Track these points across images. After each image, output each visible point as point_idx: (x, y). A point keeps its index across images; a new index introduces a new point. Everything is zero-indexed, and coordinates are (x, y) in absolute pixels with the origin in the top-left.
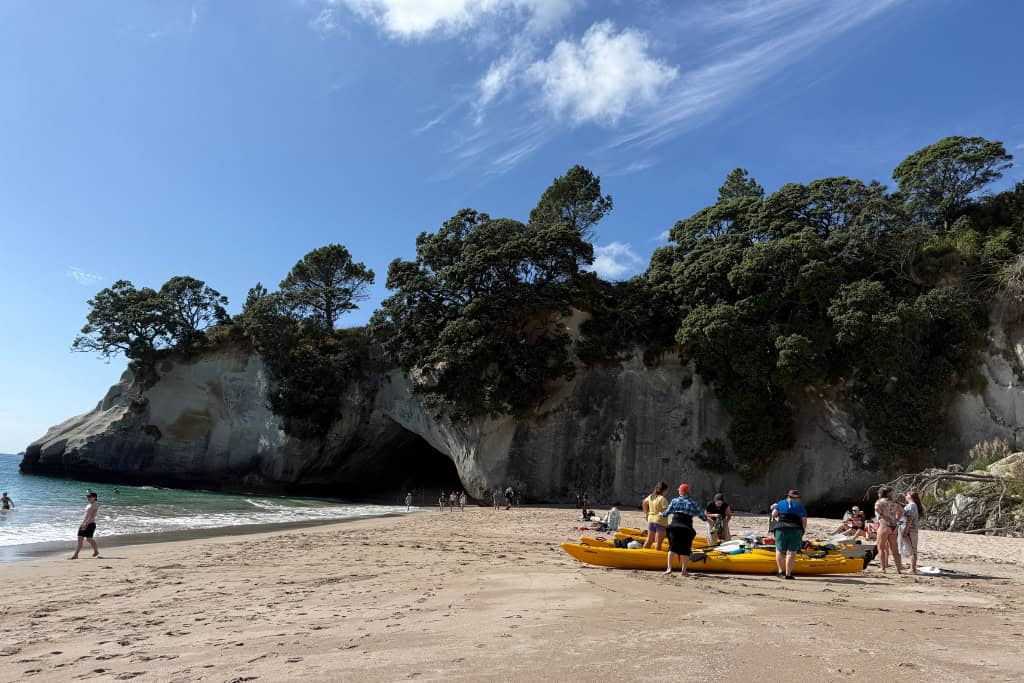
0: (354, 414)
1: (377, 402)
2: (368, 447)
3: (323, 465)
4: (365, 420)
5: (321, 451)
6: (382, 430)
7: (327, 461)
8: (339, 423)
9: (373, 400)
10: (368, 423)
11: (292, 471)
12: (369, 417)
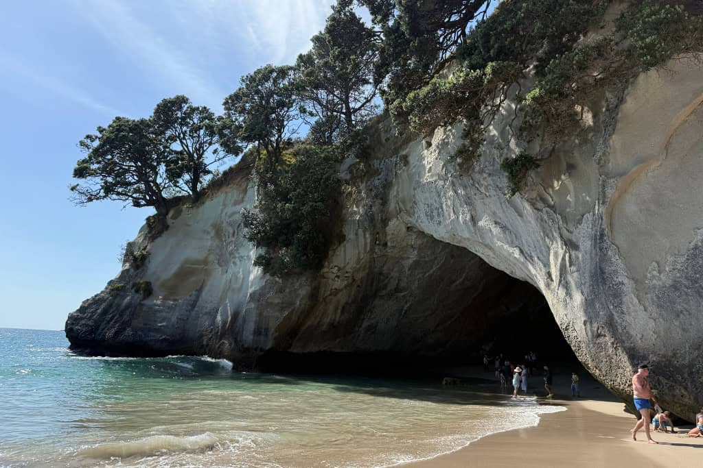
0: (360, 231)
1: (392, 206)
2: (397, 290)
3: (327, 320)
4: (379, 240)
5: (314, 296)
6: (413, 256)
7: (330, 314)
8: (342, 248)
9: (385, 201)
10: (385, 245)
11: (267, 330)
12: (385, 234)
